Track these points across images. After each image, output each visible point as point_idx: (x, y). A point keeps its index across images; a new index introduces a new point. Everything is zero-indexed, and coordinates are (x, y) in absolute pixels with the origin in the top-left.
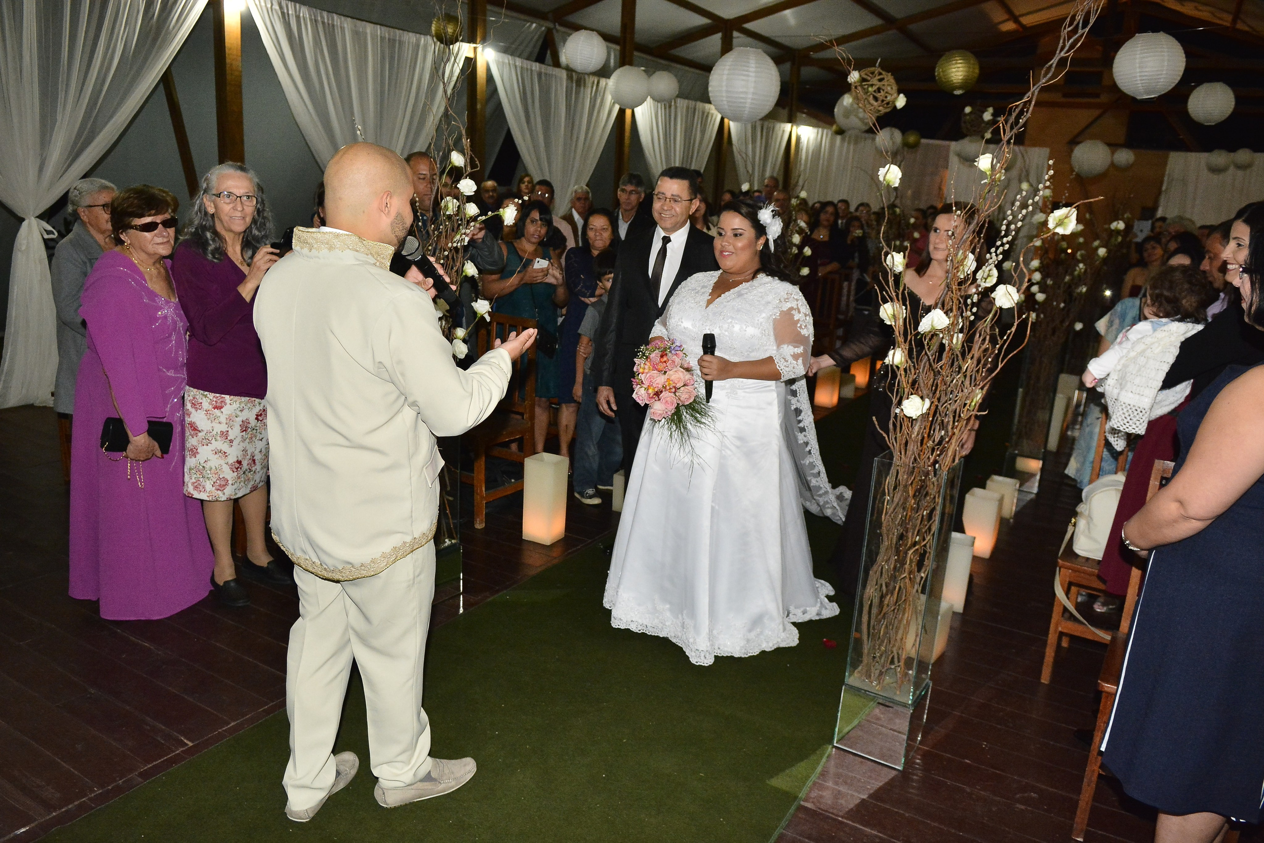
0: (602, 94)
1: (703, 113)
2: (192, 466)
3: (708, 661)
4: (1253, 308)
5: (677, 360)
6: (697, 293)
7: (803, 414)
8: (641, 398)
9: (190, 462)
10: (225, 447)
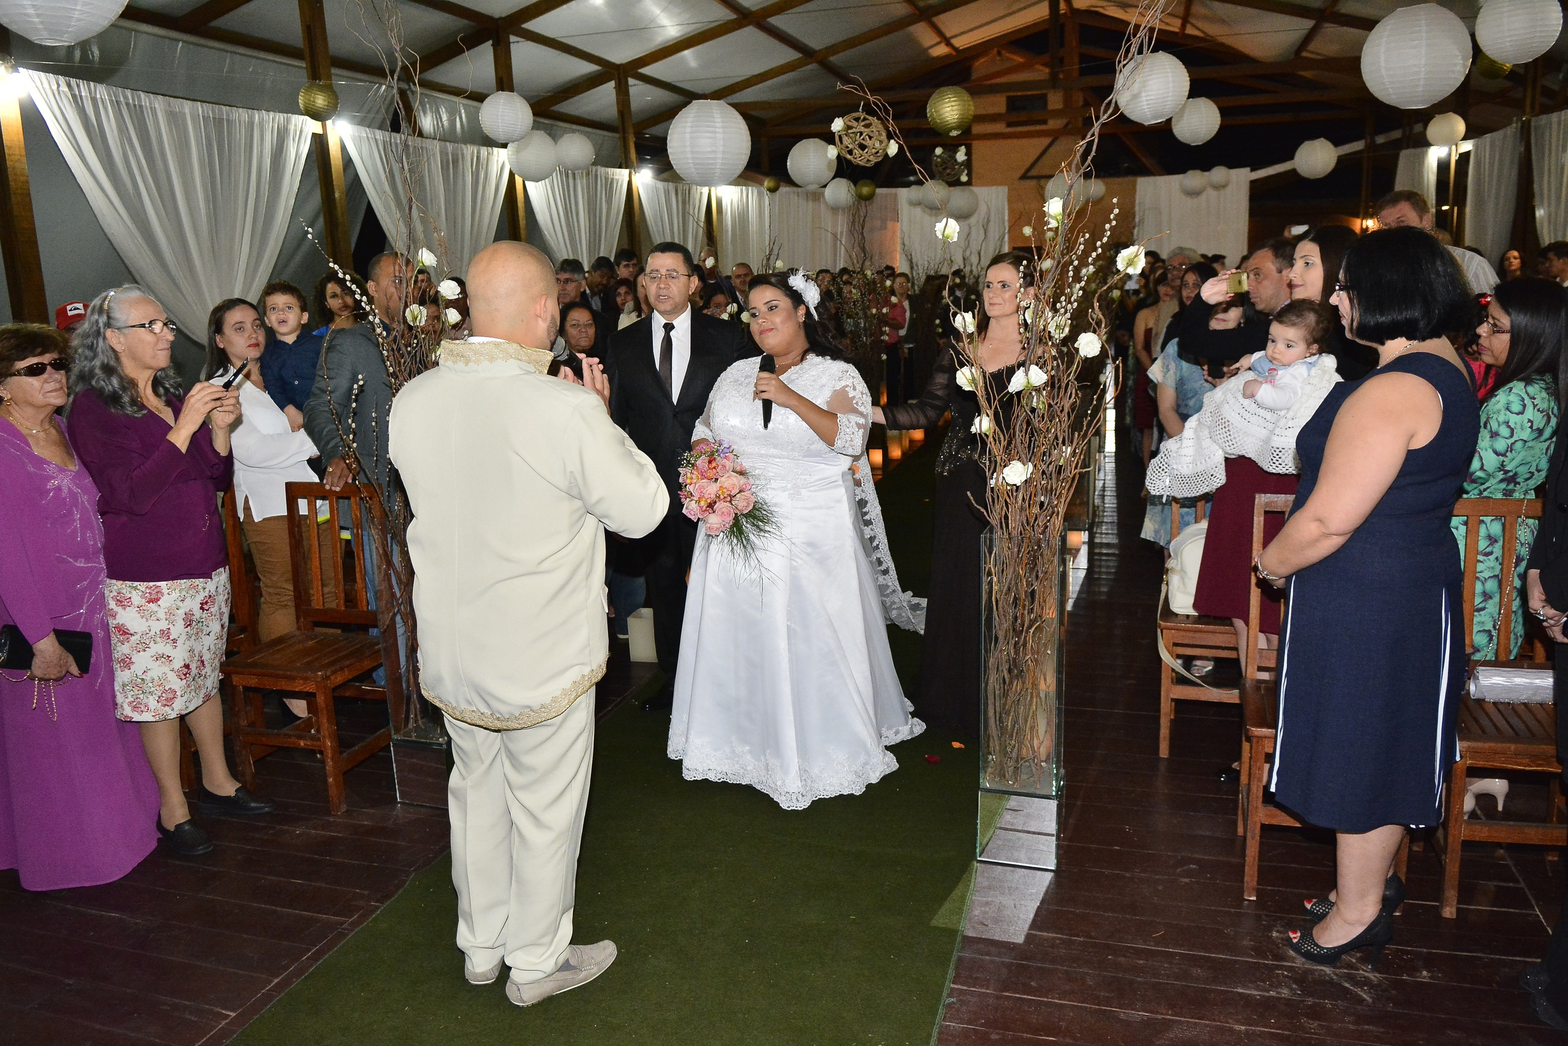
0: (484, 167)
1: (607, 179)
2: (126, 680)
3: (803, 804)
4: (1355, 324)
5: (728, 464)
6: (741, 384)
7: (868, 505)
8: (692, 513)
9: (122, 676)
10: (168, 650)
